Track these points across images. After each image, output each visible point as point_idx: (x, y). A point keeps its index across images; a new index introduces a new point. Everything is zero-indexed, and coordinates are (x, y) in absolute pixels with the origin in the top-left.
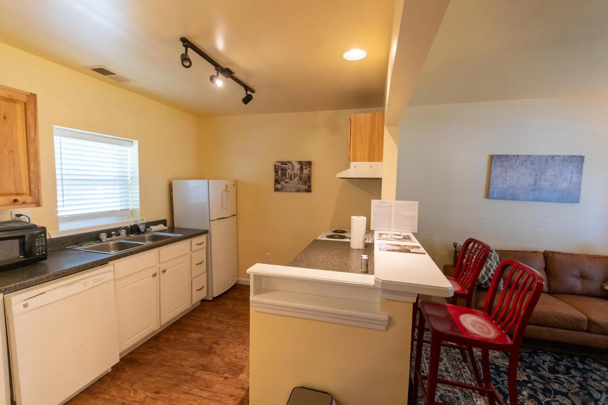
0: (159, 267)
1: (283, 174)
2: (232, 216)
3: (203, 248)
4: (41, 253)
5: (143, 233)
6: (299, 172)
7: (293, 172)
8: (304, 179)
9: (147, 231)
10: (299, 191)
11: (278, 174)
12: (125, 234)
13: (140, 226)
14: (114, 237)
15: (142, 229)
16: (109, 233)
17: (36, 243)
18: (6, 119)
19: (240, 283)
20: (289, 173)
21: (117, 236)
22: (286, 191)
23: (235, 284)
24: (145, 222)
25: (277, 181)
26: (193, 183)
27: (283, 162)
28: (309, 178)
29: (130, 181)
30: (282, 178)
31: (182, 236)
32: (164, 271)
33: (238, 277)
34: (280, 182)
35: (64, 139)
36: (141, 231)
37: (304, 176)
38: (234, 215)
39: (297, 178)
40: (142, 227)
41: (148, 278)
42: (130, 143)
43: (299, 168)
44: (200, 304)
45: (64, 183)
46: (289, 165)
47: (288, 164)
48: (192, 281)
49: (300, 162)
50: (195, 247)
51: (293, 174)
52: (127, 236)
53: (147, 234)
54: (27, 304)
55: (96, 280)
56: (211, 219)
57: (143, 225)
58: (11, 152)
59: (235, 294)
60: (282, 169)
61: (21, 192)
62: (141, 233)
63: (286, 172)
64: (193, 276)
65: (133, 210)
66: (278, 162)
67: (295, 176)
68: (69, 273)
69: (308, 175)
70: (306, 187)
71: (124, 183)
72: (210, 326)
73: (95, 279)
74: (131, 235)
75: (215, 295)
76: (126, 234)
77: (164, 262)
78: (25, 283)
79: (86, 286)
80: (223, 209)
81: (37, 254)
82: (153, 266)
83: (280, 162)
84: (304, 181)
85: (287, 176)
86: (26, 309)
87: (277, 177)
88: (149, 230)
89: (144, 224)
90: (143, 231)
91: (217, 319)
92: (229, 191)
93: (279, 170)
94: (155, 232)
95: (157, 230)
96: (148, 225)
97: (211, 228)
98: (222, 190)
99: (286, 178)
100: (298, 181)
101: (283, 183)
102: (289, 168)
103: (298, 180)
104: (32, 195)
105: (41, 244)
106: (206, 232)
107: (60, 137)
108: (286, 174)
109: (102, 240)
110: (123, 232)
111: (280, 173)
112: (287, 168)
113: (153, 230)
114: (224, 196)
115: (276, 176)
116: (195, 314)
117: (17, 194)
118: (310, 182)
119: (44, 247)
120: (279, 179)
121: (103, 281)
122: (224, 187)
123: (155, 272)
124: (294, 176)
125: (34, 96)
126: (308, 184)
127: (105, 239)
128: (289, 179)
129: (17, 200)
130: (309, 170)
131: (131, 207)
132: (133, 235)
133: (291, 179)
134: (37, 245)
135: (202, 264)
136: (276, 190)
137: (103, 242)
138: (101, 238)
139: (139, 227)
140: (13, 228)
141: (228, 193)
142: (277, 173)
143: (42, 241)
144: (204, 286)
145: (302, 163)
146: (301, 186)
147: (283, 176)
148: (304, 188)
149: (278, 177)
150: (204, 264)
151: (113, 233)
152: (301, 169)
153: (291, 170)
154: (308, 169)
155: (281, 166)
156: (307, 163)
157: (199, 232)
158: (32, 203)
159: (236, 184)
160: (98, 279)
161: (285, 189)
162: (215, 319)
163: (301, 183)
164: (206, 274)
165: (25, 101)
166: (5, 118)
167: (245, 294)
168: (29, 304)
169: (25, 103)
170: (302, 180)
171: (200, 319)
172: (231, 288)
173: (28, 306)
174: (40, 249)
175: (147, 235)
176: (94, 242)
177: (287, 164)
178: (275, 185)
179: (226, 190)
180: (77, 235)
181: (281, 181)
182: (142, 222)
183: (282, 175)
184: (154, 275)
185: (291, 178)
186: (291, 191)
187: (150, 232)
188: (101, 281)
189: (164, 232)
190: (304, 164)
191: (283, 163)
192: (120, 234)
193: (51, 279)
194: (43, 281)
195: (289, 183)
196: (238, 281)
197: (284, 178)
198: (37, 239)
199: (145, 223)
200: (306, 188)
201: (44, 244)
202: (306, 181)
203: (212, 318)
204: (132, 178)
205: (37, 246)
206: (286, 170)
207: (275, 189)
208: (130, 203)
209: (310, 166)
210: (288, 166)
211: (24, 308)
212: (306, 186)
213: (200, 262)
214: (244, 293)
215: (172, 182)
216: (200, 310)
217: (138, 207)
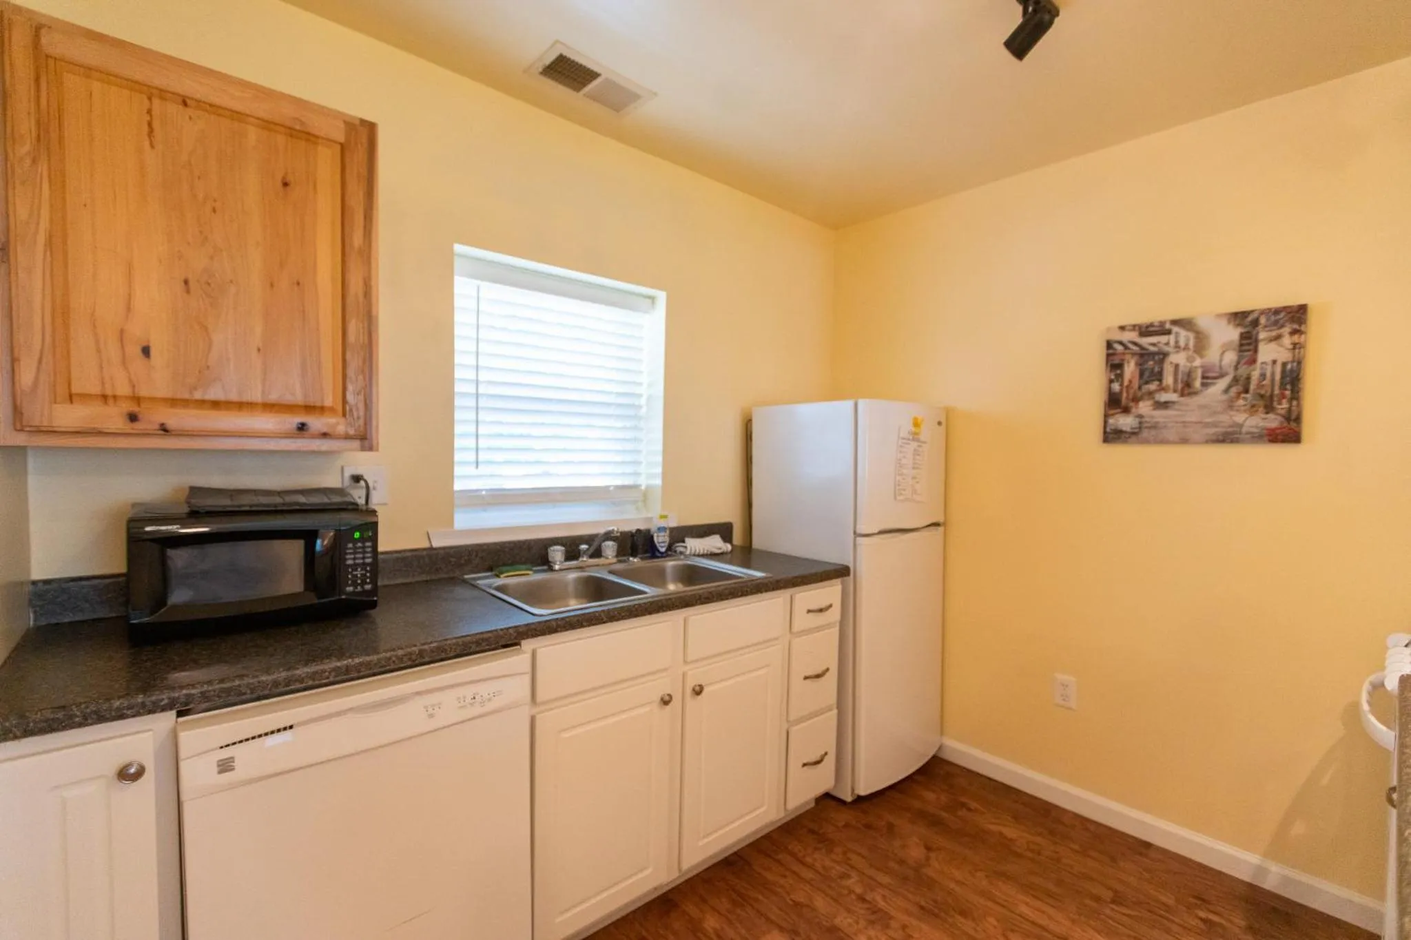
0: (684, 675)
1: (1147, 374)
2: (931, 528)
3: (829, 626)
4: (359, 588)
5: (664, 555)
6: (1231, 357)
7: (1198, 362)
8: (1260, 386)
9: (675, 551)
10: (1228, 437)
11: (1120, 377)
12: (615, 554)
13: (658, 536)
14: (585, 559)
15: (663, 545)
16: (572, 547)
17: (348, 557)
18: (288, 188)
19: (947, 756)
20: (1177, 366)
21: (592, 556)
22: (1164, 442)
23: (934, 757)
24: (673, 524)
25: (1114, 403)
26: (808, 411)
27: (1147, 327)
28: (1292, 379)
29: (644, 410)
30: (1140, 388)
31: (766, 578)
32: (697, 689)
33: (942, 733)
34: (1132, 404)
35: (491, 291)
36: (658, 551)
37: (1263, 376)
38: (936, 524)
39: (1222, 384)
40: (661, 539)
41: (647, 709)
42: (649, 301)
43: (1232, 342)
44: (813, 805)
45: (480, 405)
46: (1177, 334)
47: (1175, 329)
48: (788, 733)
49: (1238, 317)
50: (803, 621)
51: (1199, 373)
52: (620, 561)
53: (674, 560)
54: (232, 759)
55: (468, 700)
56: (862, 529)
57: (666, 532)
58: (298, 284)
59: (931, 798)
60: (1143, 352)
61: (318, 404)
62: (658, 557)
63: (1162, 361)
64: (792, 718)
65: (648, 487)
66: (1122, 328)
67: (1210, 375)
68: (385, 666)
69: (1289, 367)
70: (1273, 421)
71: (631, 412)
72: (837, 921)
73: (464, 697)
74: (631, 559)
75: (863, 791)
76: (617, 556)
77: (697, 661)
78: (239, 686)
79: (431, 716)
80: (902, 501)
81: (350, 589)
82: (665, 670)
83: (1134, 327)
84: (1262, 396)
85: (1169, 379)
86: (227, 776)
87: (1116, 387)
88: (682, 549)
89: (668, 532)
90: (663, 550)
91: (868, 898)
92: (925, 442)
93: (1128, 357)
94: (694, 555)
95: (698, 551)
96: (679, 534)
97: (858, 564)
98: (902, 435)
99: (1163, 389)
100: (1225, 397)
101: (1144, 407)
102: (1177, 346)
103: (1226, 391)
104: (347, 416)
105: (361, 561)
106: (842, 572)
107: (478, 282)
108: (1160, 373)
109: (552, 564)
110: (610, 548)
111: (1130, 369)
112: (1166, 349)
113: (691, 550)
114: (904, 457)
115: (1111, 381)
116: (796, 847)
117: (309, 409)
118: (1296, 395)
119: (368, 569)
120: (1125, 395)
121: (489, 707)
122: (908, 427)
123: (669, 692)
124: (1203, 377)
125: (371, 128)
126: (1285, 405)
127: (561, 562)
128: (1175, 391)
129: (305, 428)
130: (1295, 346)
131: (643, 482)
132: (635, 560)
133: (1186, 388)
134: (350, 562)
135: (823, 679)
136: (1112, 436)
137: (555, 570)
138: (550, 559)
139: (655, 539)
140: (298, 507)
141: (919, 446)
142: (1118, 372)
143: (364, 552)
144: (826, 754)
145: (1250, 318)
146: (1240, 418)
147: (1147, 383)
148: (1262, 424)
149: (1121, 385)
150: (832, 678)
151: (584, 547)
152: (1248, 344)
153: (1190, 353)
154: (1287, 341)
155: (1135, 344)
156: (1282, 315)
157: (820, 569)
158: (347, 437)
159: (946, 421)
160: (474, 698)
161: (1153, 432)
162: (859, 890)
163: (1241, 402)
164: (835, 711)
165: (342, 139)
166: (285, 184)
167: (969, 810)
168: (236, 760)
169: (343, 147)
170: (1247, 391)
171: (808, 874)
172: (920, 771)
173: (232, 769)
174: (357, 575)
175: (670, 564)
176: (531, 570)
177: (1169, 332)
178: (1106, 416)
179: (915, 437)
180: (495, 544)
181: (1136, 400)
182: (663, 523)
183: (1141, 375)
184: (666, 701)
185: (1188, 384)
186: (1184, 441)
187: (682, 557)
188: (482, 703)
189: (719, 561)
190: (1263, 320)
191: (1146, 330)
192: (603, 554)
193: (324, 681)
194: (298, 686)
195: (1176, 407)
196: (940, 748)
197: (1153, 386)
198: (350, 545)
199: (672, 530)
200: (1274, 425)
201: (369, 561)
202: (1272, 396)
203: (849, 882)
204: (649, 398)
205: (349, 566)
206: (1166, 355)
207: (1105, 432)
208: (642, 469)
209: (1303, 328)
210: (1172, 338)
211: (220, 772)
212: (1271, 416)
213: (819, 671)
214: (963, 805)
215: (751, 416)
216: (812, 832)
217: (658, 482)
